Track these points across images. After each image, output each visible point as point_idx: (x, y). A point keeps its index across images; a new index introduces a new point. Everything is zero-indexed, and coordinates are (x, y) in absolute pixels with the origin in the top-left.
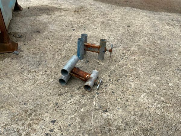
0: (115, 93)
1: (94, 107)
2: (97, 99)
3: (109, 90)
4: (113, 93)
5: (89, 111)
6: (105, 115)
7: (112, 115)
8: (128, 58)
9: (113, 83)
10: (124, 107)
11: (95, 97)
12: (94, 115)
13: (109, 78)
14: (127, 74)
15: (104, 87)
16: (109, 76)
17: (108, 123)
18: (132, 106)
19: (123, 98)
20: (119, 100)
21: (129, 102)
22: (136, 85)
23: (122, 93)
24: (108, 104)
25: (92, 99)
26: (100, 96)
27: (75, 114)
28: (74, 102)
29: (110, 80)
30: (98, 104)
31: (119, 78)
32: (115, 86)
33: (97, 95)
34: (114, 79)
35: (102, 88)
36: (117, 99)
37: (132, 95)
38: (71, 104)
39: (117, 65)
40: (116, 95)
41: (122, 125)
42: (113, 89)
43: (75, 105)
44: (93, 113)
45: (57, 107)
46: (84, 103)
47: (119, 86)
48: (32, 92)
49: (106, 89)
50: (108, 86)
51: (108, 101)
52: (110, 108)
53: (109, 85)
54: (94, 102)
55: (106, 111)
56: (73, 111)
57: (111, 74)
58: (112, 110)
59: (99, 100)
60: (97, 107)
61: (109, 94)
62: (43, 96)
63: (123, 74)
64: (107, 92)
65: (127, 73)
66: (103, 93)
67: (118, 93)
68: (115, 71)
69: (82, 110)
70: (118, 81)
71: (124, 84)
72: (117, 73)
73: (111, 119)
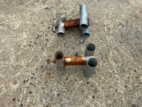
0: (40, 23)
1: (55, 9)
2: (54, 15)
3: (46, 25)
4: (42, 23)
5: (57, 6)
6: (46, 6)
7: (42, 7)
8: (24, 81)
9: (43, 33)
10: (33, 14)
11: (56, 16)
12: (53, 4)
13: (47, 38)
14: (28, 48)
15: (50, 26)
16: (47, 40)
17: (44, 2)
18: (27, 16)
19: (34, 20)
20: (37, 18)
21: (30, 18)
22: (21, 35)
23: (35, 24)
24: (45, 13)
25: (58, 14)
26: (52, 18)
27: (65, 2)
28: (69, 9)
29: (46, 35)
30: (52, 11)
31: (37, 40)
32: (41, 29)
33: (55, 17)
34: (42, 38)
35: (52, 25)
36: (39, 18)
37: (27, 25)
38: (71, 8)
39: (40, 60)
40: (40, 22)
41: (35, 3)
42: (43, 26)
43: (67, 7)
44: (54, 5)
45: (78, 3)
46: (62, 10)
47: (37, 31)
48: (102, 9)
49: (49, 25)
50: (47, 28)
51: (46, 15)
52: (43, 11)
53: (46, 30)
54: (55, 12)
55: (46, 9)
56: (67, 4)
57: (46, 44)
58: (42, 10)
59: (52, 15)
60: (52, 9)
61: (45, 21)
62: (93, 8)
63: (33, 47)
64: (47, 22)
65: (28, 50)
66: (51, 21)
67: (38, 24)
68: (42, 49)
69: (62, 5)
70: (38, 36)
71: (33, 34)
72: (39, 46)
73: (42, 4)
